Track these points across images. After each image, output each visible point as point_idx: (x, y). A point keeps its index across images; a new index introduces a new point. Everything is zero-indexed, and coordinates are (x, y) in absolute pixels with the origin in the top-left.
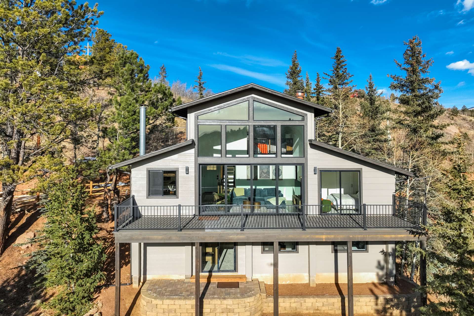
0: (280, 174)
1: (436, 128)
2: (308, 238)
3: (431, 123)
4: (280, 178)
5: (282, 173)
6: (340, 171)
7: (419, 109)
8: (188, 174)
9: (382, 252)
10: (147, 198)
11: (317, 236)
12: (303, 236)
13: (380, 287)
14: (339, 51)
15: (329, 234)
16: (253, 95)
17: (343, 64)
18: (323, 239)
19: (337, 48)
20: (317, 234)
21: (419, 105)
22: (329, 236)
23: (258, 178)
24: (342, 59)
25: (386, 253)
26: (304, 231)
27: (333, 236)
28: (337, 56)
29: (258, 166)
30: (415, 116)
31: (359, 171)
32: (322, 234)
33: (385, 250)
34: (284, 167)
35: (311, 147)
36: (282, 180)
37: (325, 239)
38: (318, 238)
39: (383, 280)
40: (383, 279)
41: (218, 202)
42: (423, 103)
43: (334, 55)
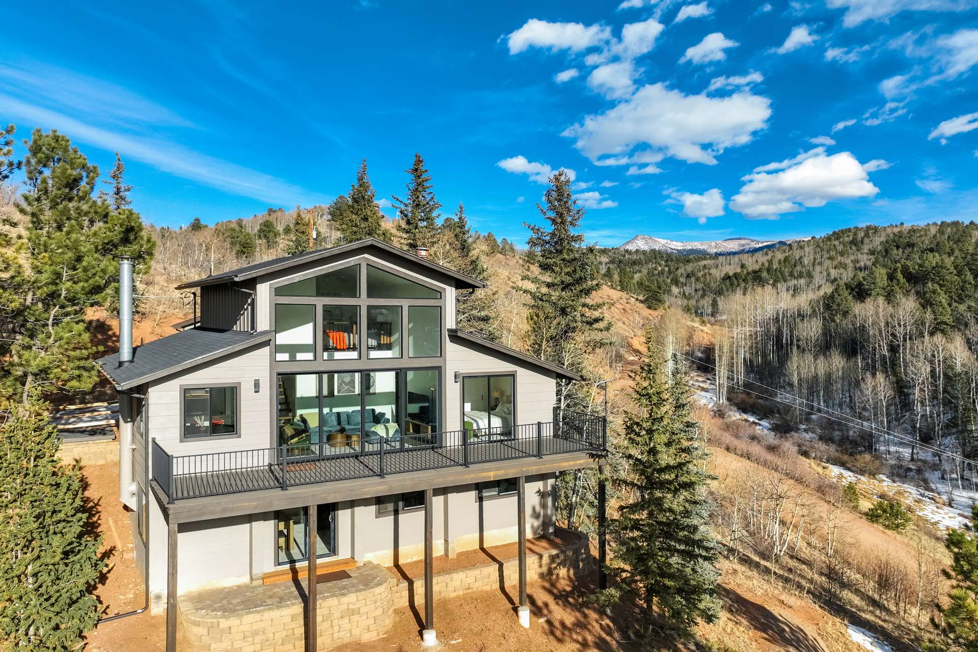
0: (371, 384)
1: (590, 307)
2: (472, 479)
3: (582, 300)
4: (372, 391)
5: (374, 382)
6: (489, 377)
7: (568, 279)
8: (258, 392)
9: (538, 492)
10: (181, 441)
11: (484, 474)
12: (466, 477)
13: (537, 543)
14: (419, 161)
15: (499, 469)
16: (366, 256)
17: (426, 184)
18: (490, 477)
19: (416, 156)
20: (483, 471)
21: (568, 274)
22: (498, 472)
23: (336, 393)
24: (424, 176)
25: (543, 493)
26: (467, 469)
27: (502, 472)
28: (416, 170)
29: (336, 375)
30: (563, 289)
31: (513, 375)
32: (490, 470)
33: (542, 490)
34: (378, 374)
35: (451, 341)
36: (374, 394)
37: (494, 476)
38: (485, 477)
39: (539, 534)
40: (539, 531)
41: (292, 439)
42: (575, 271)
43: (412, 167)
